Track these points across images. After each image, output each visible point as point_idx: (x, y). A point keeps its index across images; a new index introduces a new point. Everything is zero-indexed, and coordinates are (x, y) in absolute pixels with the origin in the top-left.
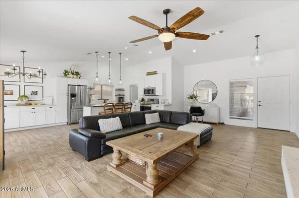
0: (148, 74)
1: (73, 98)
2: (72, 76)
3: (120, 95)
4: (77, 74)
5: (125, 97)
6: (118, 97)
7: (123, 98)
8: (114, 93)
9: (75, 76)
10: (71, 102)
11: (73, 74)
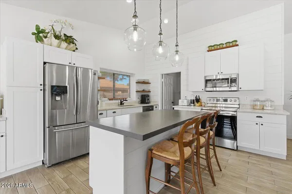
0: (212, 49)
1: (58, 98)
2: (56, 42)
3: (143, 91)
4: (69, 40)
5: (151, 94)
6: (140, 94)
7: (148, 96)
8: (134, 88)
9: (64, 45)
10: (53, 107)
11: (57, 37)
